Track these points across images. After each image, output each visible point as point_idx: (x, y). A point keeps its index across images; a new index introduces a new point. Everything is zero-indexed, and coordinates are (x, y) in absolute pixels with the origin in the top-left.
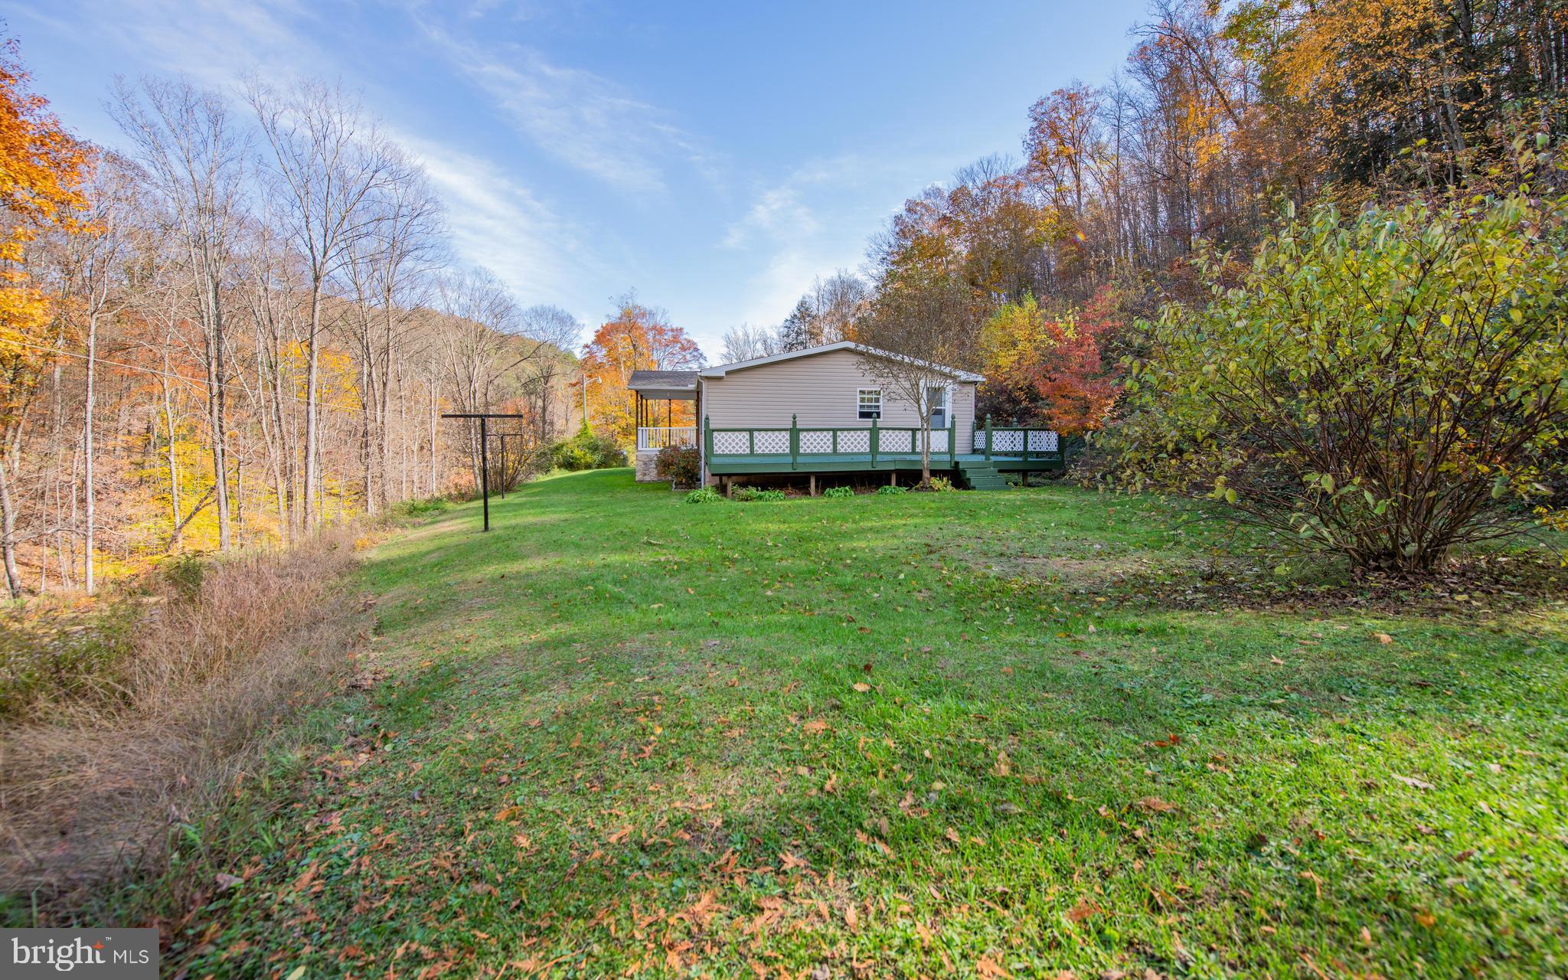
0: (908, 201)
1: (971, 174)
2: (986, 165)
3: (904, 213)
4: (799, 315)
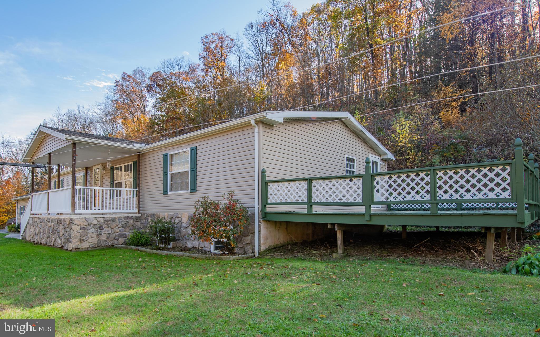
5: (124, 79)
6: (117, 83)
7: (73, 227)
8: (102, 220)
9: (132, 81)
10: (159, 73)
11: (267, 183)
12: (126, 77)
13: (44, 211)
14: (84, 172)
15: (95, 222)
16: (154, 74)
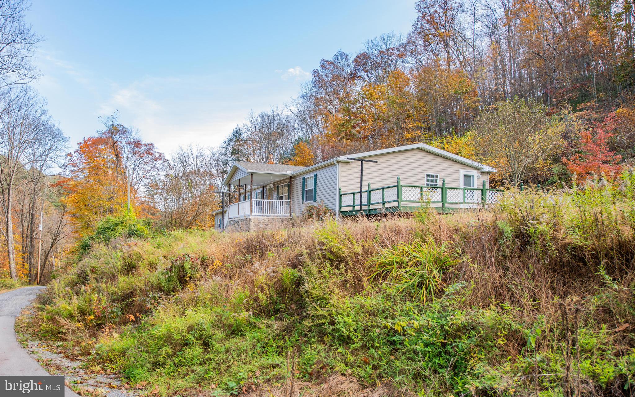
0: (323, 60)
1: (375, 44)
2: (386, 38)
3: (319, 69)
4: (234, 139)
5: (323, 67)
6: (316, 73)
7: (251, 223)
8: (267, 220)
9: (332, 68)
10: (365, 54)
11: (341, 195)
12: (325, 65)
13: (236, 215)
14: (262, 189)
15: (263, 221)
16: (359, 57)
